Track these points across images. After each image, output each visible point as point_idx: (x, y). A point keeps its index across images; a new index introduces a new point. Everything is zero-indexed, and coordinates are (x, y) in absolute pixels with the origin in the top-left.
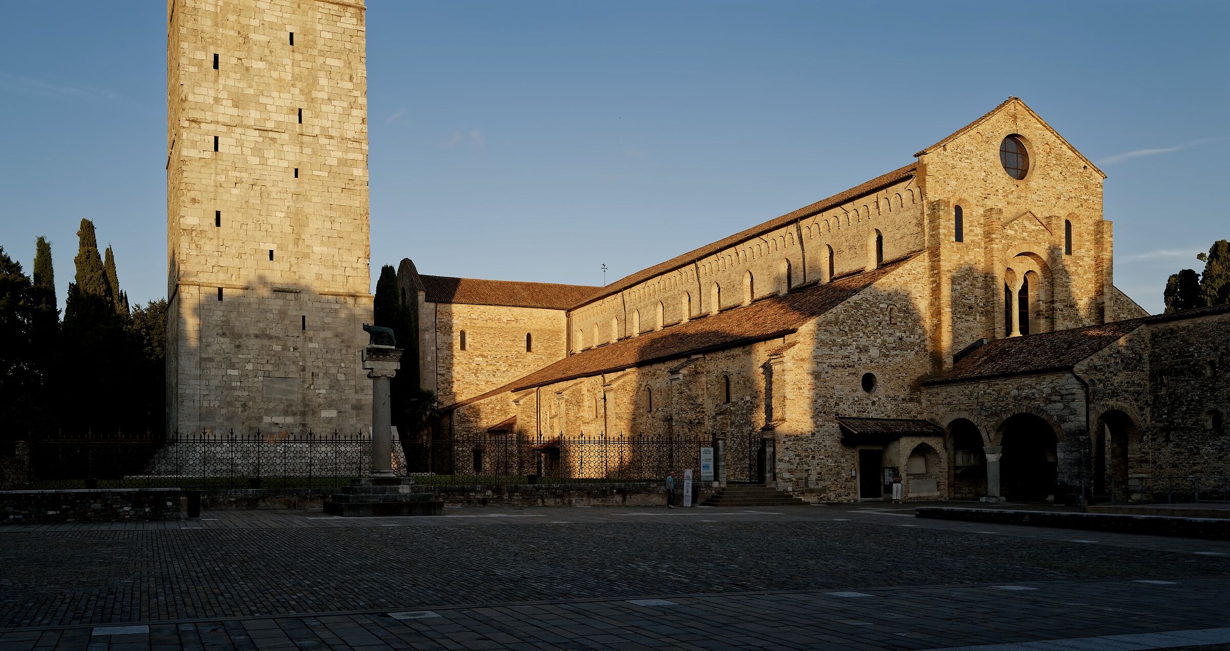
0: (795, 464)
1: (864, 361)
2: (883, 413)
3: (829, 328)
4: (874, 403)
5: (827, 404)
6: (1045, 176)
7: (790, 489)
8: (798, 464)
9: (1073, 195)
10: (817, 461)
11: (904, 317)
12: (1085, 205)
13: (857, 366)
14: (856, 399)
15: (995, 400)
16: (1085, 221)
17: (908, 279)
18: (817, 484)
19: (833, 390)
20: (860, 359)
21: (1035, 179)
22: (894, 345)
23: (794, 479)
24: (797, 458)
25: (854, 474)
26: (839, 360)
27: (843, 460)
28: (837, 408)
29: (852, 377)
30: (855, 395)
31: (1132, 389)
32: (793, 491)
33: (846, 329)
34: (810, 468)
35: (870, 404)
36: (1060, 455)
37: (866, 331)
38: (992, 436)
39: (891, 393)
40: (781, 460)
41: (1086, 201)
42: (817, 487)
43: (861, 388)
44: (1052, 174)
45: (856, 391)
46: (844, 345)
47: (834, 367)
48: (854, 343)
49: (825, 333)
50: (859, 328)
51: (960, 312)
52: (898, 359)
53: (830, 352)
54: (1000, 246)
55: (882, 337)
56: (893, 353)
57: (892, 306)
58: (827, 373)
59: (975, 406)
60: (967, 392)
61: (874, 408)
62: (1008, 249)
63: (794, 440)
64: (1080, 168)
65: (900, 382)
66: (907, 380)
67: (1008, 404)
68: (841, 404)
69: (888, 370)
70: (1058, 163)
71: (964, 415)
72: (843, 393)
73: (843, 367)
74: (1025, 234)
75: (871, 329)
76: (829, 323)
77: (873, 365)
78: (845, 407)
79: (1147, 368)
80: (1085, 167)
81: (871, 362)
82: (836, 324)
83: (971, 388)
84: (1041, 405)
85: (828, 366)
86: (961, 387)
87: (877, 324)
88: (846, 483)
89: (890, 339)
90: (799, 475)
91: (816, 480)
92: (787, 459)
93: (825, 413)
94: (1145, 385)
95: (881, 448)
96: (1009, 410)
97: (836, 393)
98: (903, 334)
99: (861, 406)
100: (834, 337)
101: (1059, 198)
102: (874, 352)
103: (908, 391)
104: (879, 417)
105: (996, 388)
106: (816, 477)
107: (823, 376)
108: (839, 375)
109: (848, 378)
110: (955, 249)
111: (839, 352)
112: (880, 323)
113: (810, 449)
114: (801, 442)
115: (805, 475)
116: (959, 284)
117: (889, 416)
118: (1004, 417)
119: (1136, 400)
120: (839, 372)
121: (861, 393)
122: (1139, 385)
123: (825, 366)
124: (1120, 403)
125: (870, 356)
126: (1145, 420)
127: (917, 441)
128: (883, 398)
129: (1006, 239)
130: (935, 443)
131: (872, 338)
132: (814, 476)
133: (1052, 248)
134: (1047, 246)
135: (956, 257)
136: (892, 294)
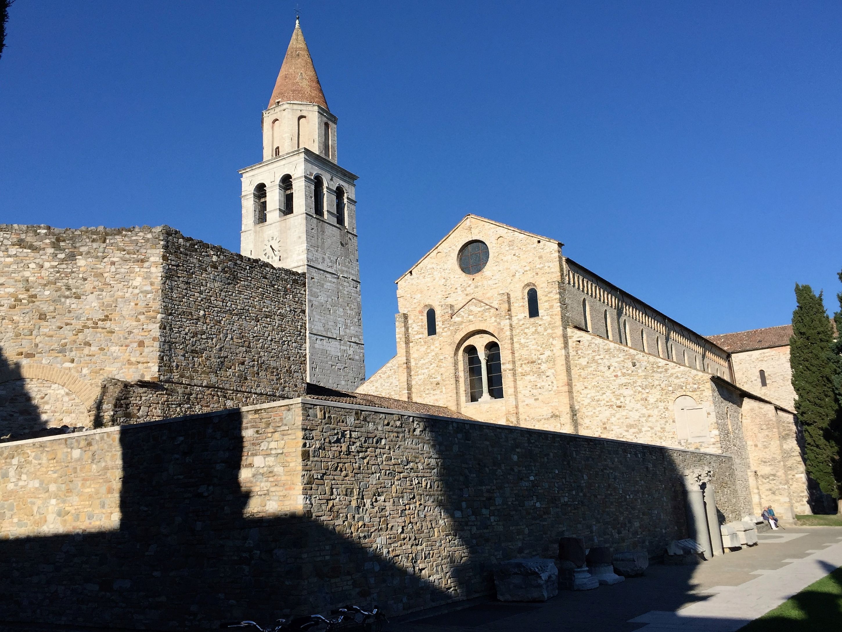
6: (498, 263)
9: (527, 268)
16: (541, 286)
17: (390, 374)
21: (490, 268)
41: (541, 269)
44: (505, 259)
51: (428, 389)
54: (449, 333)
62: (456, 332)
64: (533, 244)
70: (511, 248)
74: (471, 317)
80: (539, 241)
101: (513, 276)
110: (423, 343)
116: (426, 368)
133: (498, 320)
134: (493, 319)
135: (423, 349)
136: (379, 387)
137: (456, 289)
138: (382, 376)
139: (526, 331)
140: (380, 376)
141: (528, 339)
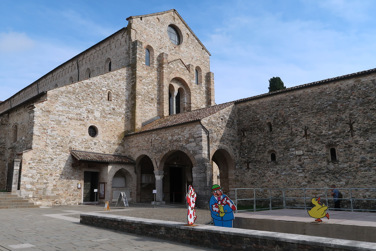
0: (37, 179)
1: (90, 118)
2: (101, 150)
3: (69, 96)
4: (95, 144)
5: (64, 141)
6: (187, 47)
7: (31, 196)
8: (39, 179)
9: (198, 58)
10: (54, 177)
11: (116, 98)
12: (203, 64)
13: (86, 120)
14: (84, 140)
15: (160, 143)
16: (203, 71)
18: (52, 193)
19: (68, 133)
20: (88, 117)
21: (183, 47)
22: (110, 112)
23: (35, 189)
24: (39, 175)
25: (79, 186)
26: (74, 115)
27: (72, 177)
28: (70, 144)
29: (82, 127)
30: (83, 137)
31: (230, 138)
32: (33, 197)
33: (80, 98)
34: (48, 182)
35: (93, 144)
36: (194, 175)
37: (93, 101)
38: (158, 164)
39: (107, 139)
40: (25, 176)
41: (203, 63)
42: (52, 195)
43: (87, 134)
44: (190, 47)
45: (84, 135)
46: (78, 107)
47: (71, 119)
48: (85, 107)
49: (66, 98)
50: (89, 98)
51: (146, 100)
52: (112, 120)
53: (68, 110)
54: (167, 71)
55: (103, 107)
56: (109, 116)
57: (109, 91)
58: (65, 122)
59: (150, 148)
60: (146, 139)
61: (95, 146)
62: (170, 74)
63: (37, 163)
64: (201, 48)
65: (112, 133)
66: (117, 132)
67: (167, 145)
68: (74, 142)
69: (105, 126)
70: (192, 43)
71: (145, 153)
72: (75, 136)
73: (77, 120)
74: (178, 69)
75: (95, 100)
76: (69, 92)
77: (97, 121)
78: (77, 144)
79: (236, 127)
80: (203, 49)
81: (95, 119)
82: (74, 94)
83: (148, 137)
84: (184, 144)
85: (66, 118)
86: (144, 137)
87: (100, 98)
88: (74, 192)
89: (107, 109)
90: (38, 186)
91: (52, 190)
92: (30, 175)
93: (62, 146)
94: (236, 137)
95: (98, 171)
96: (167, 148)
97: (71, 135)
98: (115, 107)
99: (87, 144)
100: (72, 101)
101: (193, 58)
102: (97, 114)
103: (117, 139)
104: (98, 152)
105: (161, 136)
106: (52, 188)
107: (62, 123)
108: (74, 124)
109: (79, 127)
110: (145, 68)
111: (75, 110)
112: (102, 98)
113: (49, 169)
114: (42, 164)
115: (44, 186)
116: (147, 86)
117: (105, 152)
118: (165, 153)
119: (232, 145)
120: (73, 123)
121: (87, 136)
122: (233, 136)
123: (65, 117)
124: (225, 145)
125: (94, 116)
126: (236, 156)
127: (119, 168)
128: (101, 141)
129: (169, 69)
130: (130, 170)
131: (96, 106)
132: (50, 187)
133: (190, 78)
134: (188, 77)
135: (145, 73)
136: (110, 84)
137: (166, 47)
138: (114, 77)
139: (196, 90)
140: (112, 76)
141: (196, 95)
